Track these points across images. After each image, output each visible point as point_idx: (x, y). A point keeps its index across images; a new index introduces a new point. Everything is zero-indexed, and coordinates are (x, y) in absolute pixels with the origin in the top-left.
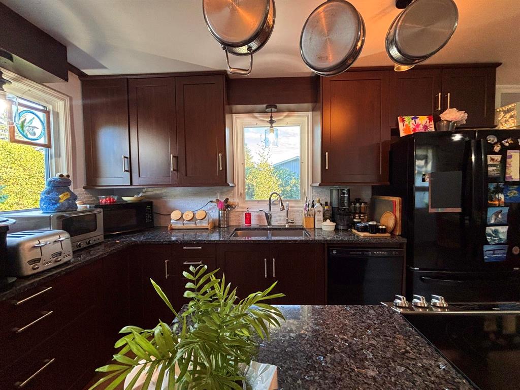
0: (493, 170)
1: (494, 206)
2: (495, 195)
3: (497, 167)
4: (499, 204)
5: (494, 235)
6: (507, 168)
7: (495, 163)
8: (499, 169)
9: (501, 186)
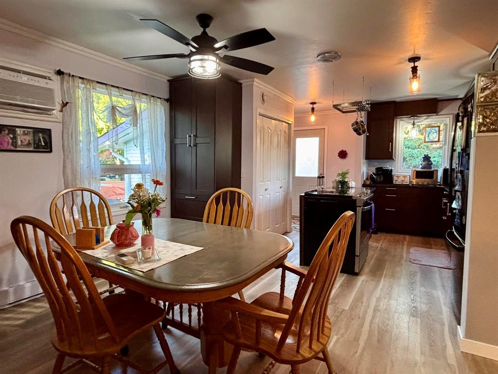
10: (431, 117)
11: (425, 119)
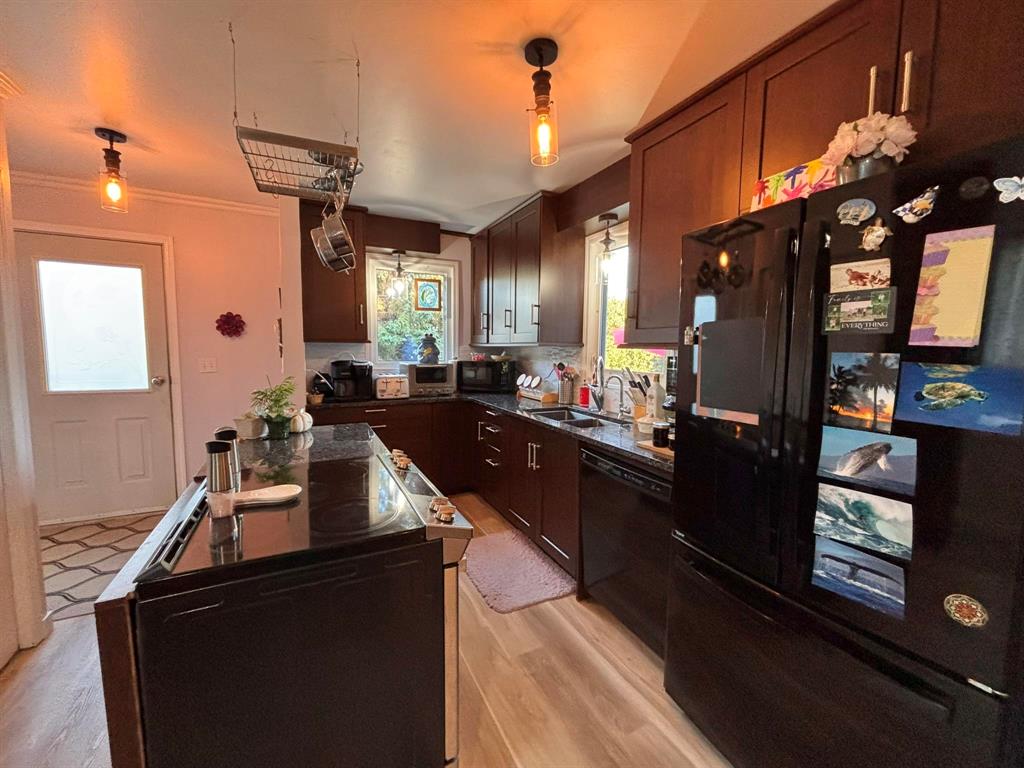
0: (860, 311)
1: (859, 426)
2: (865, 390)
3: (876, 298)
4: (875, 421)
5: (851, 516)
6: (918, 299)
7: (869, 287)
8: (886, 305)
9: (889, 363)
10: (425, 261)
11: (417, 263)
